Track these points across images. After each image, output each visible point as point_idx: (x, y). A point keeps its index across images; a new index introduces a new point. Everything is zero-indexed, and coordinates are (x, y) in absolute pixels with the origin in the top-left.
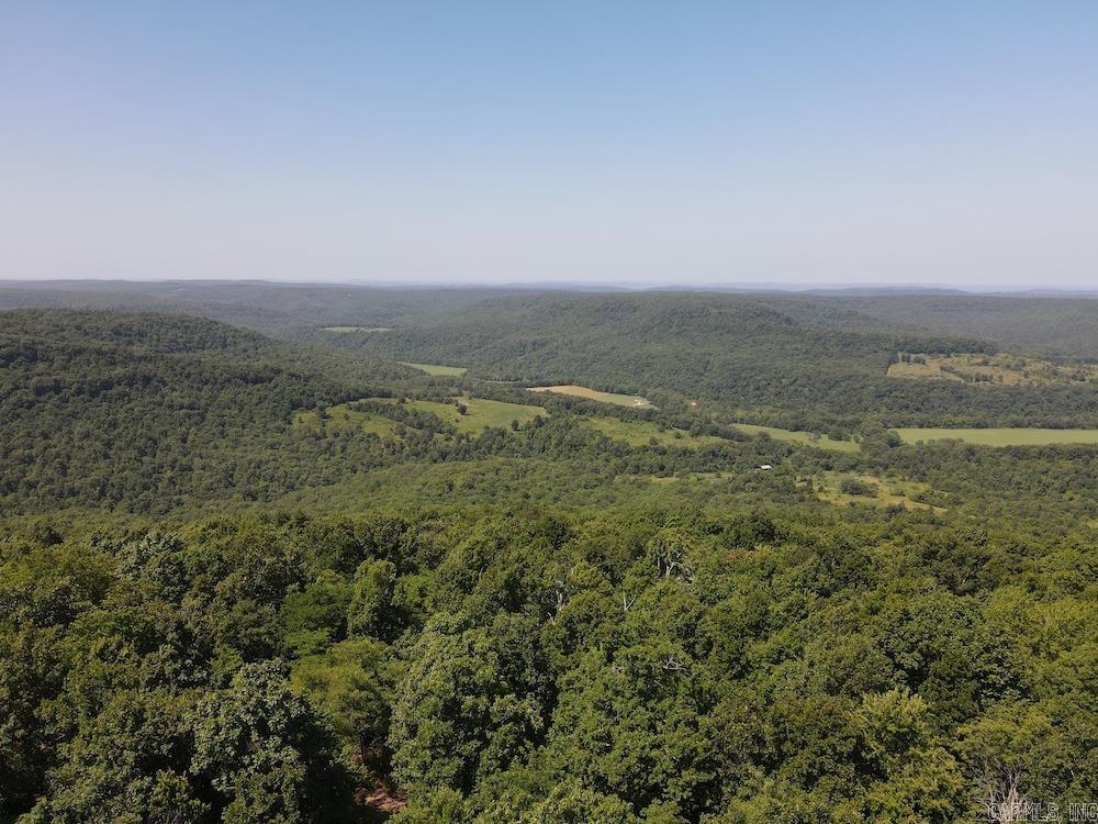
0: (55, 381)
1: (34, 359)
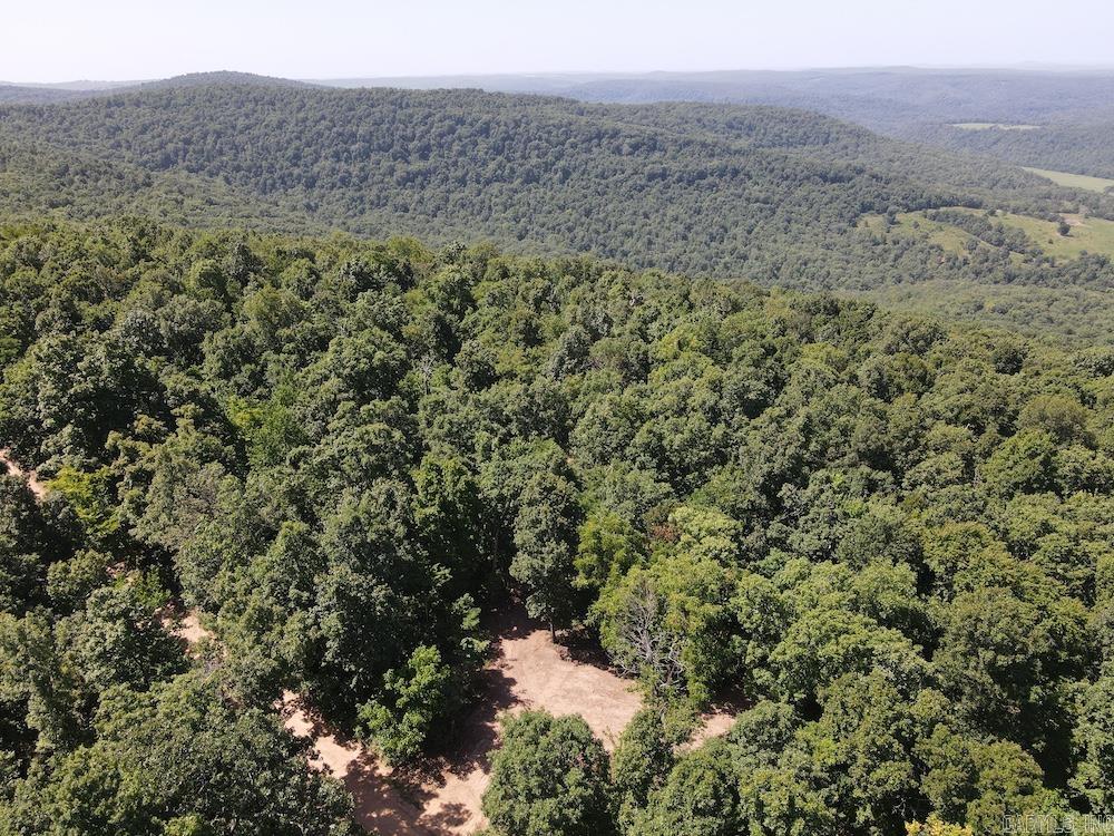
0: (664, 169)
1: (653, 148)
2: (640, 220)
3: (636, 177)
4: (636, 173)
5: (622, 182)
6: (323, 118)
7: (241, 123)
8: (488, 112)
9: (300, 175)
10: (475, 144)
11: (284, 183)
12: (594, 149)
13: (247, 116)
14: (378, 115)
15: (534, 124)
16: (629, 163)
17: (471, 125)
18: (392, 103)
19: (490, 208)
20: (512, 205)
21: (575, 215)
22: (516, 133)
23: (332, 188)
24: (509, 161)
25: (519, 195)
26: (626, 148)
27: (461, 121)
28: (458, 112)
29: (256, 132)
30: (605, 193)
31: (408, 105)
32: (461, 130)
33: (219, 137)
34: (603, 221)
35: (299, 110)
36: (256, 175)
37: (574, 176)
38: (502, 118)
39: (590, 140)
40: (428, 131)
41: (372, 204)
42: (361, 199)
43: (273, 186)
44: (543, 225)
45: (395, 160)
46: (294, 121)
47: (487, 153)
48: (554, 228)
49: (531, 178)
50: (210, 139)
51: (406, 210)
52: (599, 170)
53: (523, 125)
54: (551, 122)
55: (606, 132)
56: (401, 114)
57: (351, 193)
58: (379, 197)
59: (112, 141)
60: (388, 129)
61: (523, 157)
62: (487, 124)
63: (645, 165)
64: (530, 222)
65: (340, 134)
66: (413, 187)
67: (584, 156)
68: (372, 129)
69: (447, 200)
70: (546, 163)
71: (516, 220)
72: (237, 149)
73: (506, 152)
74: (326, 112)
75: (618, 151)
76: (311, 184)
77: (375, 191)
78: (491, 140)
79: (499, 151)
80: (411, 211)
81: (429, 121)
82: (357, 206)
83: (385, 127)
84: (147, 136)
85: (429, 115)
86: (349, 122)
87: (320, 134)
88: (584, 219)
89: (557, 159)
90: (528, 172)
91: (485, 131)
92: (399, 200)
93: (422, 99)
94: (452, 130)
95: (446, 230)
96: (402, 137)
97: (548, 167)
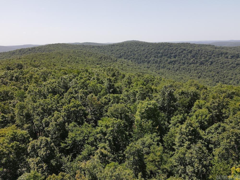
2: (234, 76)
3: (233, 64)
4: (233, 63)
5: (228, 65)
6: (153, 49)
7: (136, 49)
8: (192, 48)
9: (146, 60)
10: (188, 55)
11: (143, 62)
12: (220, 57)
13: (137, 48)
14: (165, 48)
15: (204, 51)
16: (231, 61)
17: (187, 51)
18: (168, 46)
19: (191, 70)
20: (197, 70)
21: (214, 73)
22: (199, 53)
23: (153, 64)
24: (196, 59)
25: (199, 67)
26: (229, 57)
27: (185, 50)
28: (184, 48)
29: (138, 51)
30: (223, 68)
31: (172, 46)
32: (184, 52)
33: (131, 52)
34: (223, 75)
35: (148, 47)
36: (137, 60)
37: (214, 63)
38: (195, 49)
39: (219, 55)
40: (176, 52)
41: (162, 67)
42: (159, 66)
43: (141, 62)
44: (205, 75)
45: (168, 58)
46: (147, 49)
47: (190, 57)
48: (208, 76)
49: (202, 63)
50: (129, 53)
51: (170, 69)
52: (222, 62)
53: (201, 51)
54: (208, 50)
55: (224, 53)
56: (170, 48)
57: (157, 65)
58: (163, 66)
59: (111, 53)
60: (167, 51)
61: (200, 58)
62: (191, 50)
63: (235, 61)
64: (201, 74)
65: (156, 52)
66: (172, 64)
67: (217, 59)
68: (163, 51)
69: (180, 68)
70: (206, 60)
71: (198, 73)
72: (134, 54)
73: (196, 57)
74: (154, 47)
75: (227, 57)
76: (149, 62)
77: (163, 64)
78: (192, 54)
79: (194, 57)
80: (171, 70)
81: (177, 50)
82: (159, 68)
83: (166, 51)
84: (118, 52)
85: (177, 48)
86: (158, 50)
87: (152, 52)
88: (217, 74)
89: (209, 59)
90: (201, 62)
91: (191, 52)
92: (168, 67)
93: (176, 45)
94: (182, 52)
95: (180, 74)
96: (170, 53)
97: (207, 61)
